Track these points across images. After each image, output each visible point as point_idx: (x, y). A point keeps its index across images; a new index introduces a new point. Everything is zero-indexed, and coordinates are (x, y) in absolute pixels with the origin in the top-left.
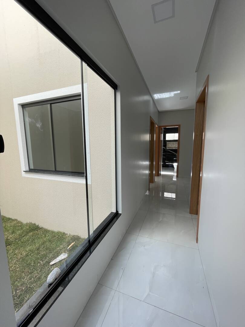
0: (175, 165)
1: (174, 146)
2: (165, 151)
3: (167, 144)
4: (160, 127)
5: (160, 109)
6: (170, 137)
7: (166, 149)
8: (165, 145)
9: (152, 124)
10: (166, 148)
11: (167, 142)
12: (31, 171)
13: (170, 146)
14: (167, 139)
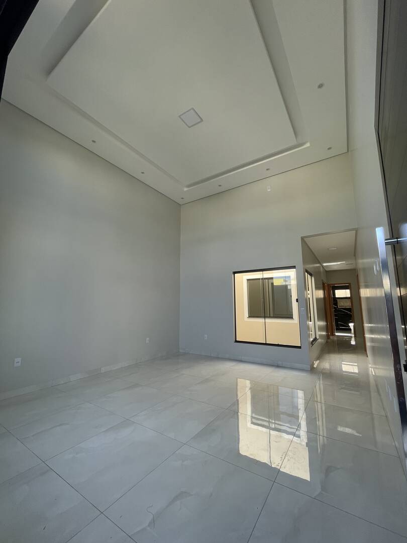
0: (351, 325)
1: (347, 304)
2: (336, 310)
3: (338, 302)
4: (329, 285)
5: (327, 270)
6: (339, 293)
7: (337, 308)
8: (336, 304)
9: (323, 284)
10: (337, 306)
11: (338, 300)
12: (250, 317)
13: (341, 304)
14: (337, 296)
